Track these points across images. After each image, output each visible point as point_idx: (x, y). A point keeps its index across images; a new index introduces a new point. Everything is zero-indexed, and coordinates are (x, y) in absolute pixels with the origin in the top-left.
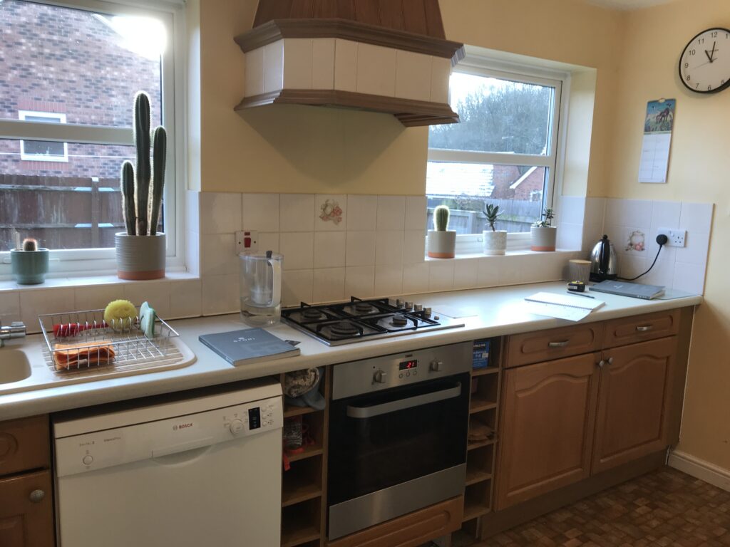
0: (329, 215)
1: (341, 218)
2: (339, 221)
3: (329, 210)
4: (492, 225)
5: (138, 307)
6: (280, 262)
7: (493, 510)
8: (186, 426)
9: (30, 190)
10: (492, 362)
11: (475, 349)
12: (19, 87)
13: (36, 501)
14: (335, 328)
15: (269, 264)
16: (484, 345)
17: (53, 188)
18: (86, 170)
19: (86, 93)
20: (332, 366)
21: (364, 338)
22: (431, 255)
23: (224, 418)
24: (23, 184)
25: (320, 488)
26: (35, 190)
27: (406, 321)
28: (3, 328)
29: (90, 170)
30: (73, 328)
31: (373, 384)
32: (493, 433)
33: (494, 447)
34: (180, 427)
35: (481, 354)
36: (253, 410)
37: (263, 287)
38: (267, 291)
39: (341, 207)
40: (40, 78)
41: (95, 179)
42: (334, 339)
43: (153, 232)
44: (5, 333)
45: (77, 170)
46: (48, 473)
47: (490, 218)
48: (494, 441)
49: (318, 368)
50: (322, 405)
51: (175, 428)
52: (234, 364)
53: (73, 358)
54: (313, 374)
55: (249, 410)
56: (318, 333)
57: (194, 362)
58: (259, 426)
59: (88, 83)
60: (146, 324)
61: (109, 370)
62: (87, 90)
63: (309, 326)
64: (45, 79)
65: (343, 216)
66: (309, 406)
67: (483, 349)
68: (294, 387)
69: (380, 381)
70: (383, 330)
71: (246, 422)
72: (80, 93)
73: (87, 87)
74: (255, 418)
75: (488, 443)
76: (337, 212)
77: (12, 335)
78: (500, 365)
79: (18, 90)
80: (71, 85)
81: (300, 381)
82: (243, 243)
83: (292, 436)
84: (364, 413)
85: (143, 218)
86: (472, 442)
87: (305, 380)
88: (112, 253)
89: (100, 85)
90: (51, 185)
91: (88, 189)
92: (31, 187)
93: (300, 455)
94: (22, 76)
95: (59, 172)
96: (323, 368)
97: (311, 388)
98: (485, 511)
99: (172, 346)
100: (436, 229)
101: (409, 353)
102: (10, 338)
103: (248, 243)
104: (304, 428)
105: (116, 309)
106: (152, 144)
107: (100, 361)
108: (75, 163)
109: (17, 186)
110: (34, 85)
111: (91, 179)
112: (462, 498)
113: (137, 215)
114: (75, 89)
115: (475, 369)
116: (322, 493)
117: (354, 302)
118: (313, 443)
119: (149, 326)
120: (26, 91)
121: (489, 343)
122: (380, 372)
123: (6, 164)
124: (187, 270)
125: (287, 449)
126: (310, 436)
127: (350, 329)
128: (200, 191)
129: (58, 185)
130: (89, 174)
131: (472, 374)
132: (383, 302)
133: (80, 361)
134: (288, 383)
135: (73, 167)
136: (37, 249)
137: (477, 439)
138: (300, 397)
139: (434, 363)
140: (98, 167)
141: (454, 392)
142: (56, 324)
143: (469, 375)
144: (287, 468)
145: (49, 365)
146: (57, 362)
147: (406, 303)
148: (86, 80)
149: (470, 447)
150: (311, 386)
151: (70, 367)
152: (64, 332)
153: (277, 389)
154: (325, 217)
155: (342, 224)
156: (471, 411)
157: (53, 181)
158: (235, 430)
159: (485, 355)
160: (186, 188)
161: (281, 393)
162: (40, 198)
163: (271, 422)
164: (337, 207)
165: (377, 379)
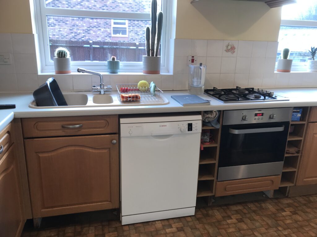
0: (229, 50)
1: (235, 51)
2: (233, 53)
3: (229, 47)
4: (313, 57)
5: (150, 84)
6: (205, 67)
7: (295, 185)
8: (164, 126)
9: (115, 48)
10: (302, 118)
11: (294, 112)
12: (111, 7)
13: (114, 144)
14: (227, 97)
15: (201, 69)
16: (299, 110)
17: (122, 47)
18: (134, 40)
19: (135, 8)
20: (224, 111)
21: (239, 101)
22: (278, 71)
23: (178, 125)
24: (112, 45)
25: (215, 160)
26: (116, 48)
27: (261, 97)
28: (105, 87)
29: (136, 40)
30: (127, 89)
31: (241, 121)
32: (299, 151)
33: (299, 157)
34: (162, 126)
35: (297, 114)
36: (190, 124)
37: (198, 79)
38: (199, 80)
39: (235, 46)
40: (119, 3)
41: (137, 44)
42: (226, 101)
43: (156, 55)
44: (105, 89)
45: (131, 40)
46: (118, 135)
47: (313, 53)
48: (299, 155)
49: (217, 111)
50: (218, 126)
51: (160, 126)
52: (183, 105)
53: (127, 97)
54: (215, 113)
55: (188, 124)
56: (219, 98)
57: (168, 103)
58: (191, 130)
59: (136, 4)
60: (152, 89)
61: (139, 103)
62: (136, 7)
63: (216, 96)
64: (121, 3)
65: (236, 50)
66: (213, 126)
67: (298, 112)
68: (207, 118)
69: (245, 120)
70: (248, 99)
71: (187, 128)
72: (133, 8)
73: (135, 5)
74: (190, 127)
75: (296, 155)
76: (233, 48)
77: (108, 90)
78: (307, 120)
79: (111, 8)
80: (130, 5)
81: (209, 116)
82: (191, 61)
83: (205, 138)
84: (236, 132)
85: (153, 50)
86: (287, 153)
87: (212, 115)
88: (141, 64)
89: (140, 4)
90: (122, 46)
91: (135, 48)
92: (115, 47)
93: (207, 145)
94: (113, 3)
95: (125, 41)
96: (219, 111)
97: (214, 119)
98: (291, 185)
99: (161, 98)
100: (282, 58)
101: (260, 109)
102: (107, 91)
103: (193, 61)
104: (210, 135)
105: (142, 83)
106: (157, 20)
107: (135, 100)
108: (130, 37)
109: (110, 46)
110: (117, 6)
111: (136, 43)
112: (280, 176)
113: (151, 49)
114: (131, 7)
115: (292, 121)
116: (216, 162)
117: (237, 89)
118: (214, 142)
119: (153, 90)
120: (114, 8)
121: (301, 110)
122: (245, 116)
123: (106, 38)
124: (168, 72)
125: (203, 142)
126: (213, 139)
127: (233, 98)
128: (175, 38)
129: (124, 46)
130: (135, 42)
131: (291, 123)
132: (251, 89)
133: (129, 99)
134: (204, 116)
135: (130, 39)
136: (116, 60)
137: (291, 152)
138: (209, 122)
139: (272, 115)
140: (139, 39)
141: (281, 129)
142: (121, 87)
143: (289, 123)
144: (202, 149)
145: (119, 100)
146: (121, 99)
147: (262, 90)
148: (135, 3)
149: (286, 155)
150: (214, 118)
151: (126, 101)
152: (124, 90)
153: (200, 117)
154: (227, 51)
155: (235, 54)
156: (288, 139)
157: (123, 44)
158: (182, 130)
159: (299, 115)
160: (170, 38)
161: (201, 119)
162: (118, 51)
163: (196, 130)
164: (233, 46)
165: (244, 119)
